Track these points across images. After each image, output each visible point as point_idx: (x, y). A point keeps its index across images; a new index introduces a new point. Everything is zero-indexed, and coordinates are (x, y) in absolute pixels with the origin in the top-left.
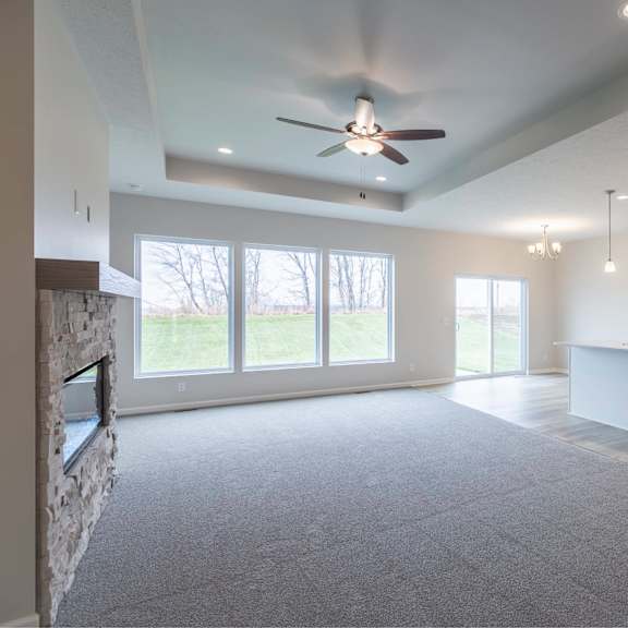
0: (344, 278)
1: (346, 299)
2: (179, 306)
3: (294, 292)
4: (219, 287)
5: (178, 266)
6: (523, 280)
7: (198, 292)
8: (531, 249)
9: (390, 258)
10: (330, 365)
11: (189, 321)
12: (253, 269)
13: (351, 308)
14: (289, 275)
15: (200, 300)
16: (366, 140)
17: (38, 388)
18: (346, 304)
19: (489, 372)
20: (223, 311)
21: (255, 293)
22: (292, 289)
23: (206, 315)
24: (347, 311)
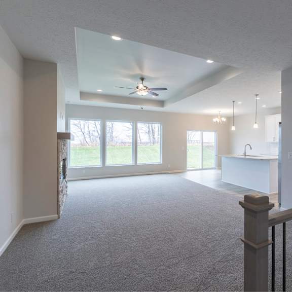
0: (151, 129)
1: (152, 139)
2: (80, 142)
3: (129, 136)
4: (96, 134)
5: (79, 126)
6: (215, 132)
7: (87, 136)
8: (215, 120)
9: (161, 124)
10: (138, 164)
11: (84, 149)
12: (111, 126)
13: (154, 144)
14: (126, 129)
15: (88, 140)
16: (143, 91)
17: (57, 163)
18: (152, 141)
19: (201, 168)
20: (97, 145)
21: (111, 137)
22: (128, 135)
23: (90, 147)
24: (152, 144)
